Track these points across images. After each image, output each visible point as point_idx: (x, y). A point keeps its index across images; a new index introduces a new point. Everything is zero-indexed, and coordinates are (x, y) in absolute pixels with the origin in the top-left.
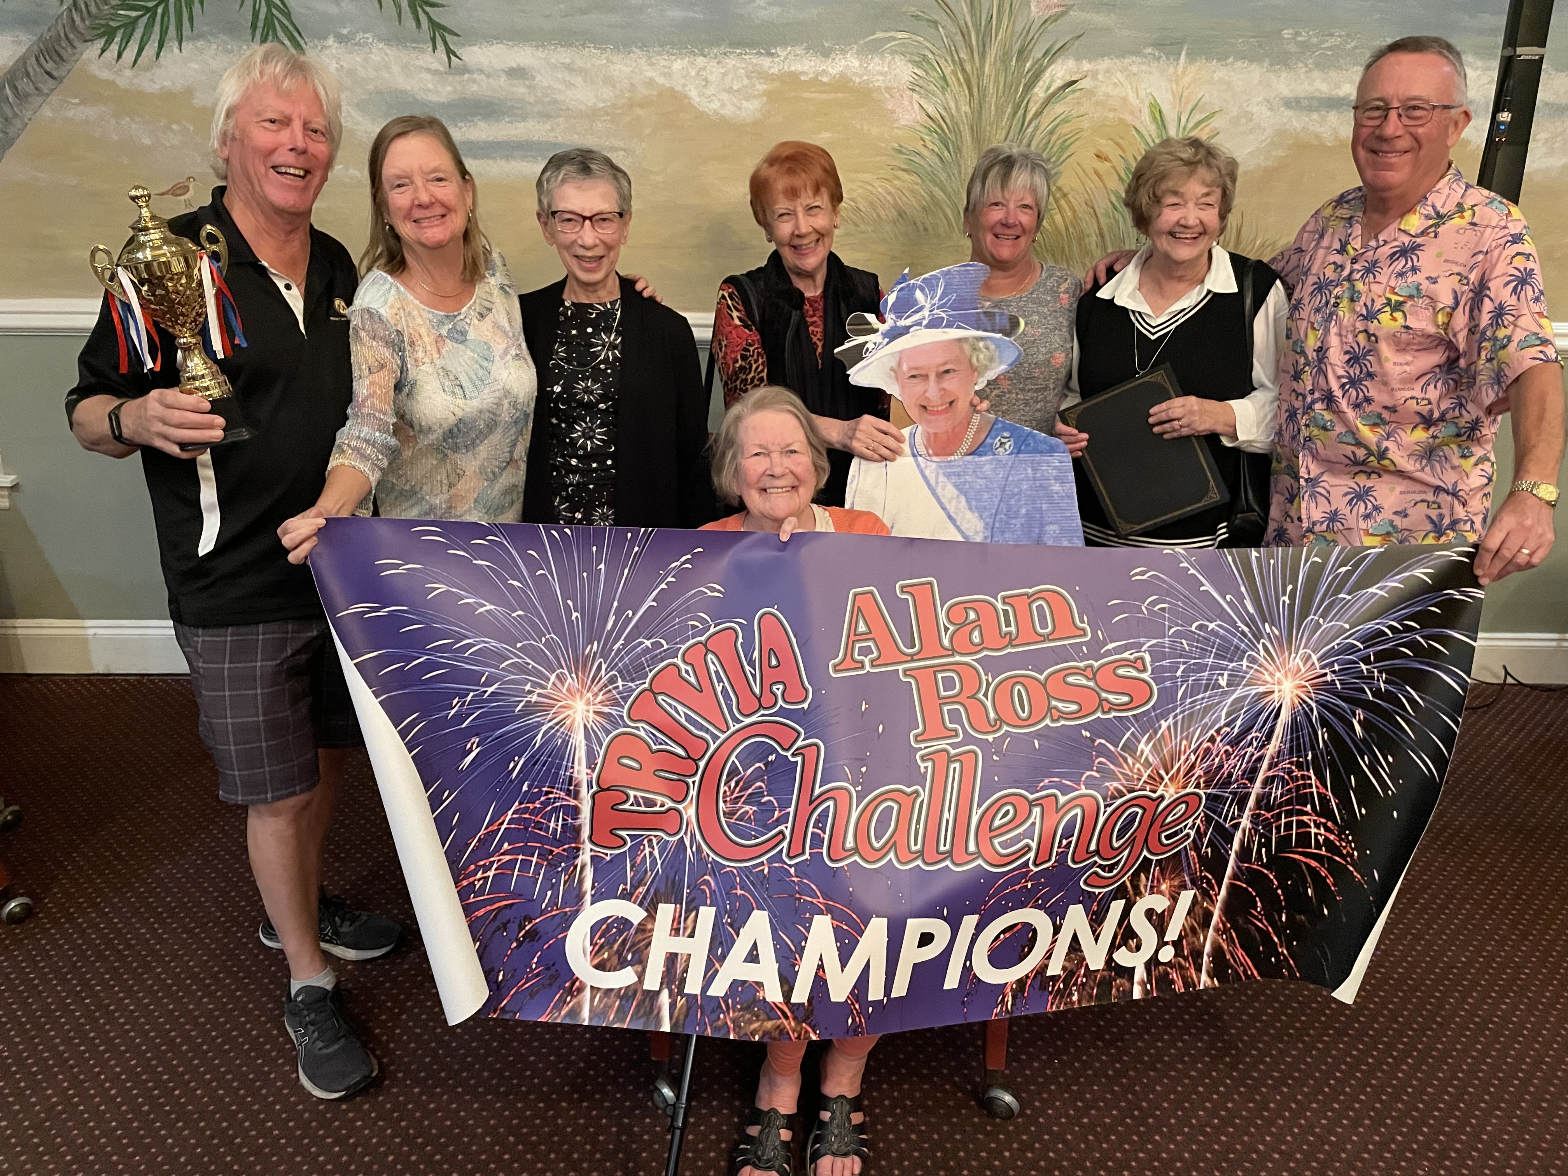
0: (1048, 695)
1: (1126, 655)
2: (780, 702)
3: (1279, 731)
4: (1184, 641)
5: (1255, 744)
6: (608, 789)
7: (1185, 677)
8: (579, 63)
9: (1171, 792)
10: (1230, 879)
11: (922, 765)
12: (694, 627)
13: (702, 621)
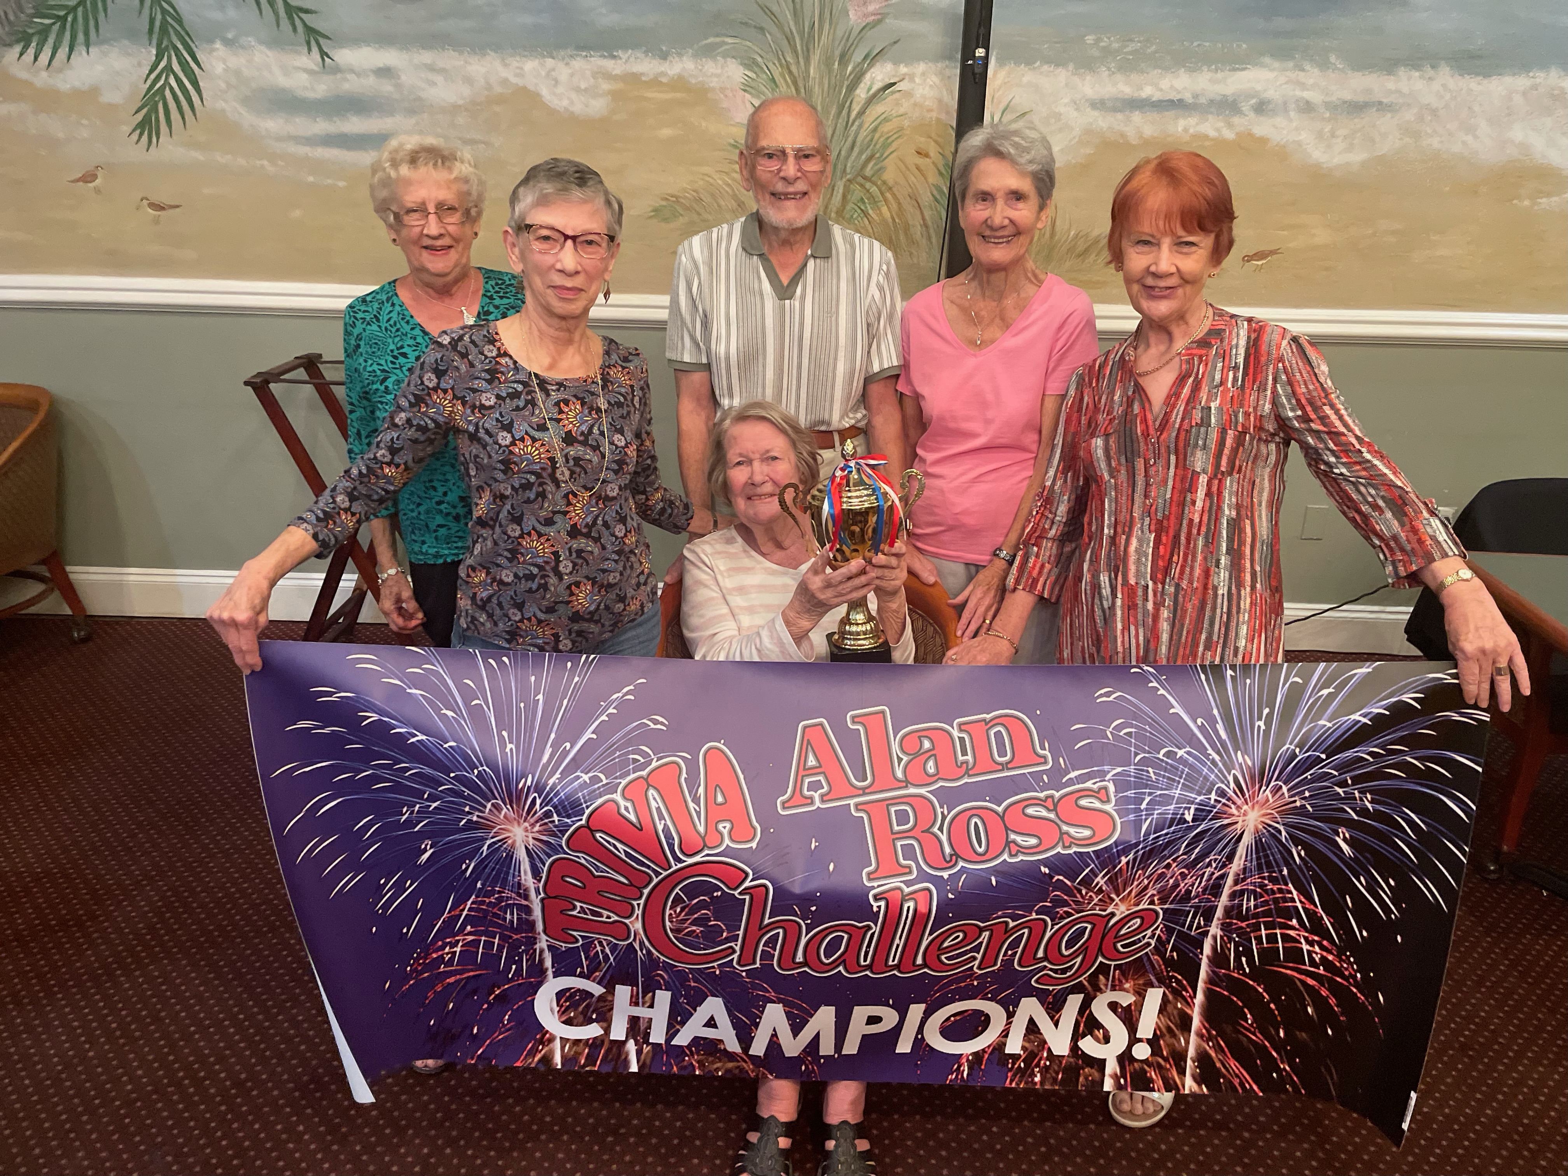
0: (1007, 829)
1: (1089, 784)
2: (727, 841)
3: (1241, 850)
4: (1150, 770)
5: (1214, 865)
6: (555, 897)
7: (1150, 810)
8: (440, 64)
9: (1120, 910)
10: (1205, 983)
11: (875, 905)
12: (635, 761)
13: (645, 755)
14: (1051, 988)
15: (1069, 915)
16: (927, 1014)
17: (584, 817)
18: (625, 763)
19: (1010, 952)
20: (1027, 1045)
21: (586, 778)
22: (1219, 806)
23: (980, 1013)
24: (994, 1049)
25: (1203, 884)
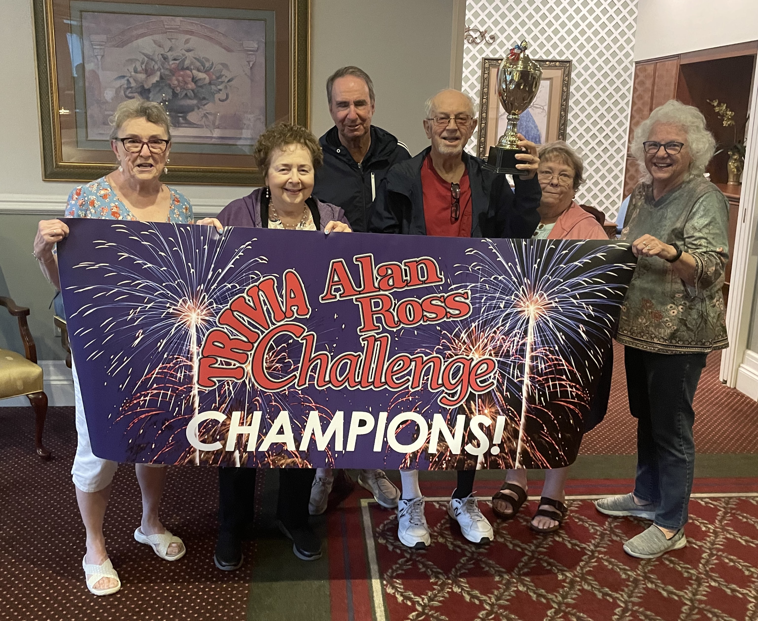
0: (423, 310)
1: (460, 291)
2: (296, 315)
3: (530, 330)
4: (487, 285)
5: (518, 336)
6: (207, 357)
7: (485, 302)
9: (476, 357)
10: (525, 412)
11: (362, 343)
12: (253, 278)
13: (257, 275)
14: (448, 407)
15: (452, 357)
16: (389, 420)
17: (229, 304)
18: (248, 279)
19: (425, 378)
20: (439, 448)
21: (229, 286)
22: (515, 301)
23: (413, 422)
24: (423, 450)
25: (515, 347)
